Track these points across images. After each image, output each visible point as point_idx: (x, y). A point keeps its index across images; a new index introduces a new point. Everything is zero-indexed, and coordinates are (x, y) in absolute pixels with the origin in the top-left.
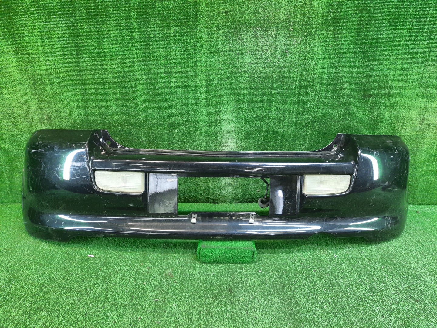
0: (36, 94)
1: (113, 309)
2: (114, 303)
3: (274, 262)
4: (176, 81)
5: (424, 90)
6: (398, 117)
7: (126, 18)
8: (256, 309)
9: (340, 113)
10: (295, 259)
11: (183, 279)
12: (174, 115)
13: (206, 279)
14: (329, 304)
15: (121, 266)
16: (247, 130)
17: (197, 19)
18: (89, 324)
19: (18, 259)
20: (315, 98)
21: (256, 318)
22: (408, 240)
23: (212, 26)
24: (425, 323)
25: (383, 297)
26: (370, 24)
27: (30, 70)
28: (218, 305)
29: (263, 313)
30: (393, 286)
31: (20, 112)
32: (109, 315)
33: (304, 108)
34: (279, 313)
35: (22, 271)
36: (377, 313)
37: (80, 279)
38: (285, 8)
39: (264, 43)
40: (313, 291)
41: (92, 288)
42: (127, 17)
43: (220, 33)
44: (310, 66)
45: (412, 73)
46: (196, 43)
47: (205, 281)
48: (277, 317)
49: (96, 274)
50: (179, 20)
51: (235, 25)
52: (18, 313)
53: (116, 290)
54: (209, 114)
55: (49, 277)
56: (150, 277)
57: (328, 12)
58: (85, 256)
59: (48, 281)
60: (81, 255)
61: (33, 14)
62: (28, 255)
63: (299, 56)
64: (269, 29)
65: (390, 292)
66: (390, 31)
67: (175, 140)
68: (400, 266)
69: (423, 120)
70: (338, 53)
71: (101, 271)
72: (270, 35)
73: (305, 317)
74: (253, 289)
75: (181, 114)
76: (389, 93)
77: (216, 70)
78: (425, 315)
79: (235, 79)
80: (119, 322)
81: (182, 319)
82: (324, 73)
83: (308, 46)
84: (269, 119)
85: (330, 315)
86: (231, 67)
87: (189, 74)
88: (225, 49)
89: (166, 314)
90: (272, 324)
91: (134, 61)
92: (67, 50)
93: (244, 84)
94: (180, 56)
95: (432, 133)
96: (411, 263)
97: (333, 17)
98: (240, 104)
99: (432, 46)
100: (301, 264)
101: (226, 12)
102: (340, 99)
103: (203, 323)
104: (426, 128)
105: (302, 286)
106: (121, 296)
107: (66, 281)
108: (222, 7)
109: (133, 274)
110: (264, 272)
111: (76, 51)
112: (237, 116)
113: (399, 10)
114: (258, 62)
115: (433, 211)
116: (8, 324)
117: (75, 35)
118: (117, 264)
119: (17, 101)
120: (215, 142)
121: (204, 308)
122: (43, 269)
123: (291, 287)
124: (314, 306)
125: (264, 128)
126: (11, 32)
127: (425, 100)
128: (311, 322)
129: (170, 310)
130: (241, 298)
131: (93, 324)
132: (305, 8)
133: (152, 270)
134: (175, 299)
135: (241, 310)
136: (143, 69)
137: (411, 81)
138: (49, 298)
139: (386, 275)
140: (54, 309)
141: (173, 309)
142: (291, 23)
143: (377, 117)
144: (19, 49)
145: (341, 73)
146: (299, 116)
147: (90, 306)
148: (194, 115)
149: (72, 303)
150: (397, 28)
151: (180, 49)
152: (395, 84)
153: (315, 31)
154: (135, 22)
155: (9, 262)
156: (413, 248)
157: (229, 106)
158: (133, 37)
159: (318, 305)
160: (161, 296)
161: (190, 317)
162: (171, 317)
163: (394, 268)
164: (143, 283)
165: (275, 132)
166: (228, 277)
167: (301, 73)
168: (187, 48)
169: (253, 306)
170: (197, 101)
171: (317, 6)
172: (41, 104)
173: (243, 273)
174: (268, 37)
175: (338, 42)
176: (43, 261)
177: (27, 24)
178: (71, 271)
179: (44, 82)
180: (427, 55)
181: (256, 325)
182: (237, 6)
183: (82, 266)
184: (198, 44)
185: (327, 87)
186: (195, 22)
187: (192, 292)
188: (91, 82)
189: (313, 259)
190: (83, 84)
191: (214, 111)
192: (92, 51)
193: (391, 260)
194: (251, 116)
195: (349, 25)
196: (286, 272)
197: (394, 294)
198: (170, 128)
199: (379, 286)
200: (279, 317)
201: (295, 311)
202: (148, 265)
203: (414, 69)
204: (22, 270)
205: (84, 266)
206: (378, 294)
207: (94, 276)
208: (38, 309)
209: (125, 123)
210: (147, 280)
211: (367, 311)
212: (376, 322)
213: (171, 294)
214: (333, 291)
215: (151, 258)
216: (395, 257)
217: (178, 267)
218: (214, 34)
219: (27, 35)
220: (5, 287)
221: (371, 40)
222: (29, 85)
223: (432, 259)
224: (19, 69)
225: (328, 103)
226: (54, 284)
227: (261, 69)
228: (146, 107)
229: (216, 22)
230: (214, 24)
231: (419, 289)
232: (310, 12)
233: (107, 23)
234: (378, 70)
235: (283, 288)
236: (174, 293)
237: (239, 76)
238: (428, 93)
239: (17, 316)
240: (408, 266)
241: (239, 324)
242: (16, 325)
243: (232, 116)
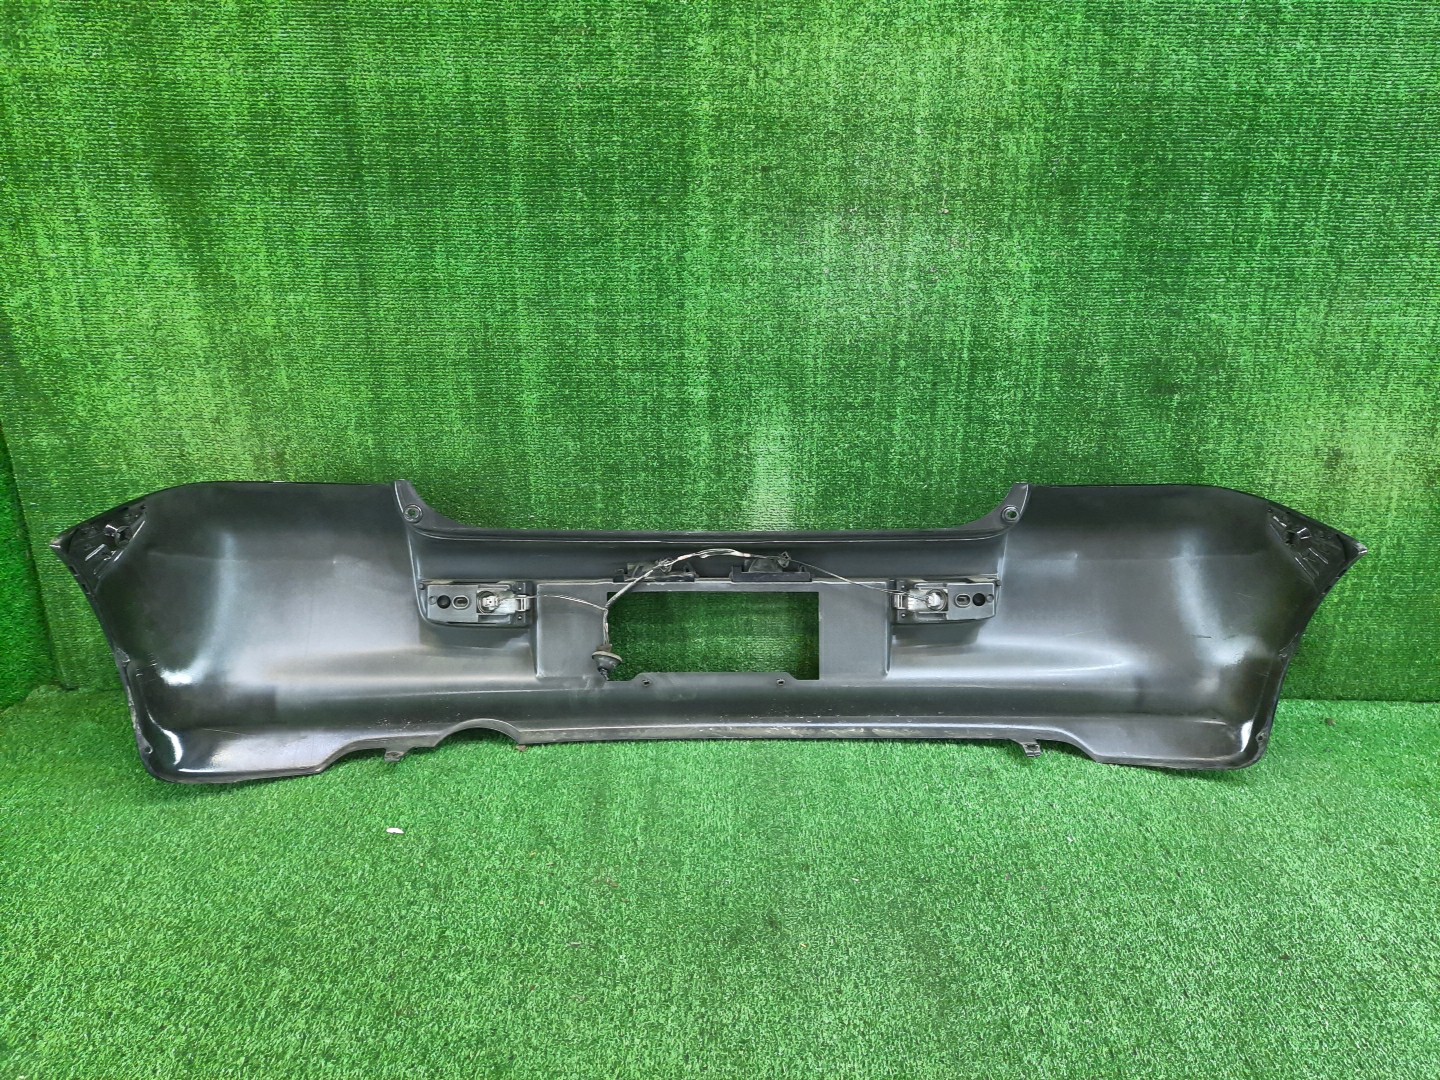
0: (246, 392)
1: (461, 964)
2: (464, 951)
3: (897, 852)
4: (627, 352)
5: (1332, 372)
6: (1260, 447)
7: (495, 190)
8: (841, 969)
9: (1089, 436)
10: (955, 846)
11: (646, 894)
12: (620, 443)
13: (707, 894)
14: (1042, 960)
15: (476, 858)
16: (823, 482)
17: (686, 187)
18: (402, 999)
19: (200, 838)
20: (1015, 395)
21: (840, 992)
22: (1286, 799)
23: (725, 205)
24: (1298, 1011)
25: (1194, 948)
26: (1164, 192)
27: (235, 329)
28: (739, 959)
29: (858, 981)
30: (1224, 920)
31: (199, 441)
32: (451, 980)
33: (984, 421)
34: (903, 981)
35: (215, 868)
36: (1170, 985)
37: (370, 890)
38: (925, 156)
39: (871, 250)
40: (999, 927)
41: (403, 912)
42: (497, 186)
43: (749, 225)
44: (998, 309)
45: (1294, 325)
46: (683, 252)
47: (704, 899)
48: (898, 990)
49: (413, 878)
50: (638, 191)
51: (788, 203)
52: (216, 971)
53: (466, 918)
54: (718, 441)
55: (288, 885)
56: (556, 888)
57: (1046, 164)
58: (378, 831)
59: (285, 894)
60: (369, 829)
61: (249, 183)
62: (227, 826)
63: (969, 282)
64: (883, 211)
65: (1214, 935)
66: (1225, 211)
67: (623, 511)
68: (1251, 869)
69: (1336, 456)
70: (1077, 272)
71: (424, 869)
72: (886, 226)
73: (972, 991)
74: (836, 921)
75: (640, 440)
76: (1230, 379)
77: (737, 322)
78: (1300, 993)
79: (789, 347)
80: (480, 997)
81: (642, 993)
82: (1038, 327)
83: (991, 255)
84: (886, 454)
85: (1041, 989)
86: (779, 314)
87: (664, 332)
88: (762, 267)
89: (601, 979)
90: (883, 1009)
91: (514, 301)
92: (336, 273)
93: (815, 358)
94: (640, 286)
95: (1364, 492)
96: (1286, 862)
97: (1060, 176)
98: (803, 414)
99: (1345, 250)
100: (972, 858)
101: (765, 169)
102: (1087, 399)
103: (698, 1003)
104: (1346, 479)
105: (969, 916)
106: (481, 934)
107: (333, 895)
108: (753, 157)
109: (509, 880)
110: (867, 879)
111: (360, 276)
112: (797, 444)
113: (1247, 155)
114: (853, 299)
115: (1376, 717)
116: (197, 994)
117: (358, 236)
118: (467, 853)
119: (193, 412)
120: (734, 515)
121: (700, 966)
122: (270, 864)
123: (939, 919)
124: (999, 967)
125: (874, 479)
126: (191, 230)
127: (1335, 399)
128: (988, 1005)
129: (610, 970)
130: (801, 943)
131: (413, 1000)
132: (980, 153)
133: (560, 869)
134: (624, 943)
135: (799, 972)
136: (539, 321)
137: (1291, 347)
138: (293, 935)
139: (1210, 891)
140: (309, 963)
141: (620, 967)
142: (945, 195)
143: (1198, 448)
144: (208, 272)
145: (1086, 327)
146: (972, 444)
147: (401, 956)
148: (675, 441)
149: (353, 949)
150: (1242, 203)
151: (639, 268)
152: (1246, 357)
153: (1011, 215)
154: (520, 199)
155: (179, 846)
156: (1298, 820)
157: (775, 418)
158: (514, 238)
159: (1011, 963)
160: (587, 934)
161: (664, 987)
162: (615, 985)
163: (1235, 872)
164: (538, 902)
165: (905, 490)
166: (768, 891)
167: (974, 327)
168: (657, 264)
169: (832, 964)
170: (685, 404)
171: (1015, 148)
172: (259, 419)
173: (810, 881)
174: (880, 233)
175: (1076, 243)
176: (269, 843)
177: (233, 210)
178: (346, 869)
179: (269, 358)
180: (1333, 275)
181: (838, 1010)
182: (794, 153)
183: (373, 857)
184: (688, 255)
185: (1047, 366)
186: (679, 196)
187: (669, 926)
188: (398, 357)
189: (1006, 847)
190: (377, 364)
191: (730, 433)
192: (402, 276)
193: (1229, 852)
194: (837, 445)
195: (1107, 196)
196: (930, 878)
197: (1225, 940)
198: (611, 478)
199: (1186, 919)
200: (903, 990)
201: (944, 978)
202: (550, 856)
203: (1298, 313)
204: (213, 865)
205: (379, 857)
206: (1179, 940)
207: (406, 883)
208: (266, 961)
209: (484, 469)
210: (548, 895)
211: (1142, 982)
212: (1164, 1008)
213: (614, 931)
214: (1055, 929)
215: (557, 839)
216: (1243, 843)
217: (632, 861)
218: (731, 227)
219: (232, 236)
220: (175, 906)
221: (1170, 237)
222: (230, 369)
223: (1349, 849)
224: (206, 325)
225: (1052, 408)
226: (301, 902)
227: (862, 318)
228: (545, 423)
229: (737, 196)
230: (730, 201)
231: (1297, 927)
232: (994, 166)
233: (443, 202)
234: (1195, 319)
235: (916, 920)
236: (622, 927)
237: (801, 337)
238: (1343, 380)
239: (216, 978)
240: (1276, 868)
241: (793, 1007)
242: (217, 998)
243: (782, 446)
